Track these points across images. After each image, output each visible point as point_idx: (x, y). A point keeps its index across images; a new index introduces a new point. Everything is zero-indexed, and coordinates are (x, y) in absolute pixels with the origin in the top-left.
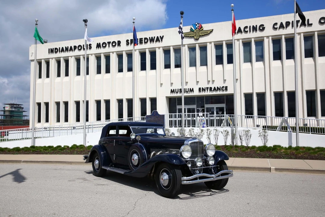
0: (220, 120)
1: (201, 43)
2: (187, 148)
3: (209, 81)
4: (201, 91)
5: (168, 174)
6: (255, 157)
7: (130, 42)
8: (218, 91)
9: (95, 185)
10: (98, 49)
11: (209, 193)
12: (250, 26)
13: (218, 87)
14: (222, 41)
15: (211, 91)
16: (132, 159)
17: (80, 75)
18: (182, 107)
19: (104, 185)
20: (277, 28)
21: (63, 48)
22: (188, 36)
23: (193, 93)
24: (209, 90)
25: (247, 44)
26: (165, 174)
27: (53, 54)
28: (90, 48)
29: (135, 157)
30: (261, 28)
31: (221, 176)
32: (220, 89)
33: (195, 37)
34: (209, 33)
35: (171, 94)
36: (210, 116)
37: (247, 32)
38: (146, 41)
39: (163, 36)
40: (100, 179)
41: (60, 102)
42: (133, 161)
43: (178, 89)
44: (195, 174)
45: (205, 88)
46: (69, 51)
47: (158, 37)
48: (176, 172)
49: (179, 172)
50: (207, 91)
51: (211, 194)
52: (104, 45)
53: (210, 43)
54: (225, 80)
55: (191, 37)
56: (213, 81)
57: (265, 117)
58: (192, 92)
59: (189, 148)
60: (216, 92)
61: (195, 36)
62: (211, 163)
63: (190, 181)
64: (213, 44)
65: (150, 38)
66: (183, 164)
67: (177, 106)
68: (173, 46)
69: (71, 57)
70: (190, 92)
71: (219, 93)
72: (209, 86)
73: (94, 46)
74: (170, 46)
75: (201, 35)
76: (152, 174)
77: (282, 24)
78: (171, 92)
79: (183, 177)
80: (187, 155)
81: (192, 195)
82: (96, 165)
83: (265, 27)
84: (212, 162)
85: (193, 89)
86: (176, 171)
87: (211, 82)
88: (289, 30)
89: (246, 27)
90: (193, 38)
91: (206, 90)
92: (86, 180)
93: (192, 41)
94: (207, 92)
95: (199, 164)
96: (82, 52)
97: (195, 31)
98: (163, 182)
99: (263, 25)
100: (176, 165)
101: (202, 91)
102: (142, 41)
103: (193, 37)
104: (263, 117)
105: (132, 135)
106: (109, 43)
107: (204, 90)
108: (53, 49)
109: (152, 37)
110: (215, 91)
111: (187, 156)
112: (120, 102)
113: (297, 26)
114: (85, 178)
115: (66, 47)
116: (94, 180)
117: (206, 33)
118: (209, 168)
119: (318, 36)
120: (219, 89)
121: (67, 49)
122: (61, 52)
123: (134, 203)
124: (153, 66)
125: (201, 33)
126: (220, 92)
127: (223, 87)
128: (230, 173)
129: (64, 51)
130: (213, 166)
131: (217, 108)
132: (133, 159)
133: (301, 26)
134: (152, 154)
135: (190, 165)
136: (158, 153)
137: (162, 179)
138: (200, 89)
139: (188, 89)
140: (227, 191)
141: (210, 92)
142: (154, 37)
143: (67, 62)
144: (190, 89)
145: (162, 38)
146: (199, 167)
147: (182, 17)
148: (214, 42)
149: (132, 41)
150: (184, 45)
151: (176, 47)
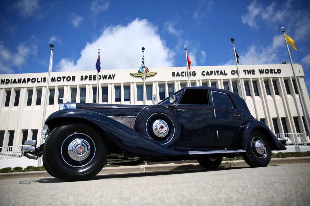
1: (147, 82)
7: (84, 77)
10: (53, 82)
12: (185, 72)
14: (165, 81)
17: (31, 105)
20: (205, 75)
21: (15, 80)
22: (137, 76)
25: (183, 85)
27: (3, 84)
28: (45, 81)
30: (194, 74)
33: (143, 77)
37: (183, 76)
38: (99, 78)
39: (115, 75)
41: (5, 130)
46: (22, 83)
47: (110, 75)
52: (59, 79)
53: (155, 82)
55: (139, 77)
64: (157, 83)
65: (103, 75)
68: (123, 83)
69: (24, 88)
73: (49, 79)
74: (121, 83)
75: (147, 75)
77: (208, 72)
83: (196, 74)
88: (213, 77)
89: (183, 72)
93: (140, 80)
96: (36, 84)
97: (143, 72)
99: (194, 72)
102: (96, 77)
103: (141, 77)
106: (64, 78)
108: (4, 80)
109: (105, 75)
113: (218, 74)
115: (19, 79)
117: (151, 74)
119: (232, 82)
121: (19, 81)
122: (13, 83)
125: (148, 74)
129: (16, 83)
133: (220, 75)
142: (107, 75)
143: (18, 92)
145: (114, 76)
148: (158, 82)
149: (86, 77)
150: (133, 83)
151: (126, 85)
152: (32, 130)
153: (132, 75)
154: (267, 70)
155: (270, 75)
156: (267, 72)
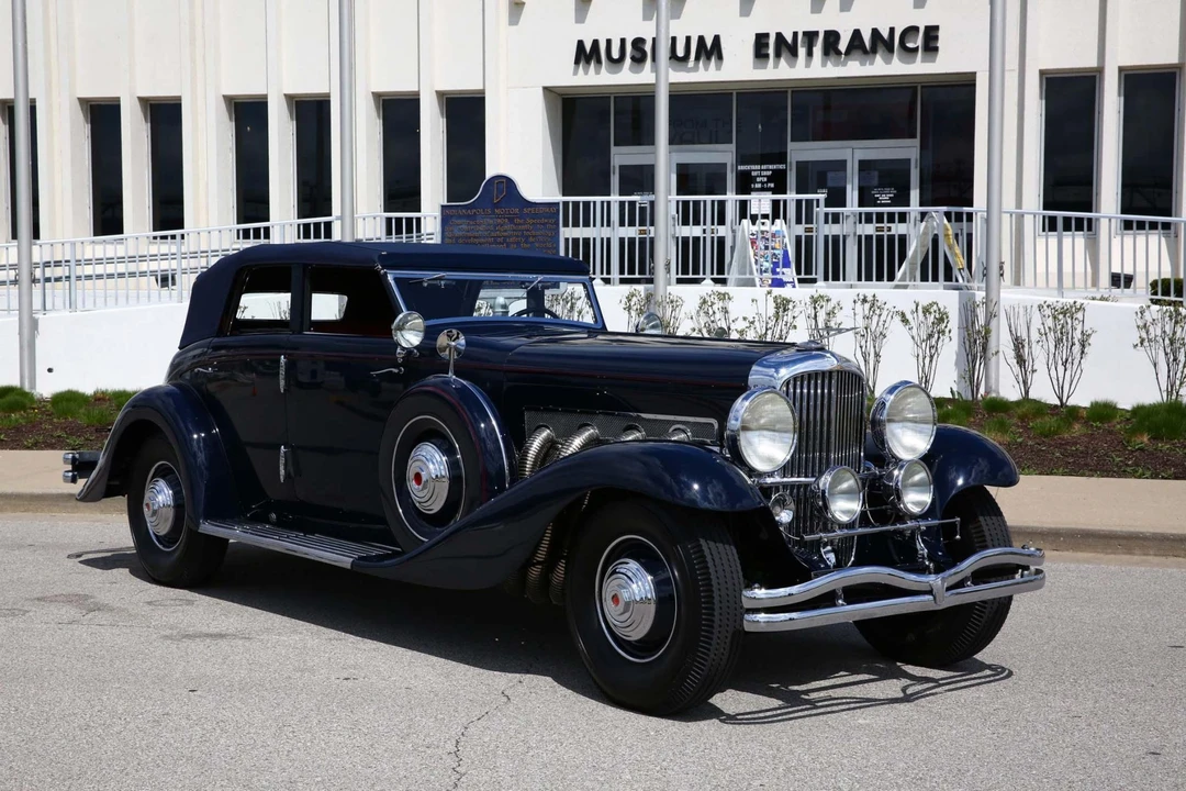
0: (880, 239)
2: (768, 407)
4: (767, 56)
5: (650, 564)
6: (1122, 474)
8: (878, 58)
9: (166, 637)
11: (892, 687)
13: (875, 33)
15: (833, 57)
16: (411, 474)
18: (654, 153)
19: (221, 636)
23: (718, 68)
24: (818, 49)
26: (633, 565)
29: (431, 462)
31: (975, 583)
32: (889, 47)
35: (575, 73)
36: (826, 215)
40: (190, 603)
42: (412, 485)
43: (623, 41)
44: (819, 568)
45: (795, 34)
48: (707, 552)
49: (722, 557)
50: (810, 54)
51: (904, 690)
57: (1166, 226)
58: (709, 58)
59: (780, 409)
60: (862, 64)
62: (917, 504)
63: (794, 615)
66: (744, 505)
67: (614, 149)
70: (697, 58)
71: (881, 67)
72: (820, 24)
76: (535, 572)
78: (577, 62)
79: (749, 586)
80: (767, 451)
81: (794, 700)
82: (155, 513)
84: (916, 499)
85: (717, 39)
86: (705, 548)
91: (802, 51)
92: (98, 608)
94: (808, 65)
95: (845, 508)
98: (623, 618)
100: (707, 511)
101: (778, 55)
104: (1153, 226)
105: (401, 328)
107: (786, 47)
110: (857, 54)
111: (770, 460)
112: (248, 115)
114: (86, 597)
116: (147, 608)
118: (901, 532)
120: (882, 43)
123: (451, 747)
126: (888, 61)
127: (915, 29)
128: (1026, 568)
130: (923, 525)
131: (865, 166)
132: (418, 478)
134: (536, 444)
135: (785, 516)
136: (577, 442)
137: (615, 599)
138: (761, 40)
139: (688, 39)
140: (1000, 673)
141: (824, 65)
144: (701, 39)
146: (842, 526)
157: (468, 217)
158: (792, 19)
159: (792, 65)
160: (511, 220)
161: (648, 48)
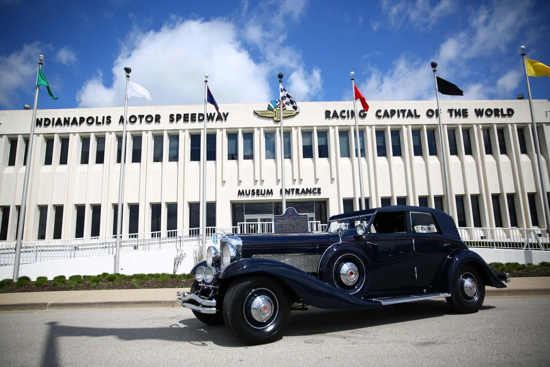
3: (295, 180)
4: (283, 194)
7: (175, 117)
10: (123, 125)
12: (348, 111)
13: (307, 189)
14: (313, 127)
15: (298, 194)
17: (88, 163)
20: (381, 116)
21: (59, 119)
22: (265, 117)
23: (272, 196)
25: (344, 134)
27: (40, 127)
28: (109, 122)
30: (362, 114)
32: (310, 192)
33: (275, 119)
34: (294, 114)
35: (238, 197)
37: (344, 117)
38: (201, 118)
39: (228, 113)
41: (47, 205)
43: (249, 190)
45: (289, 189)
46: (70, 125)
47: (219, 114)
50: (293, 193)
52: (133, 120)
53: (296, 127)
54: (318, 179)
55: (269, 117)
56: (301, 180)
58: (270, 194)
60: (304, 196)
61: (275, 116)
64: (300, 129)
65: (207, 114)
67: (245, 215)
68: (242, 128)
69: (74, 134)
70: (267, 194)
71: (308, 197)
72: (295, 187)
73: (115, 120)
74: (238, 128)
75: (283, 116)
77: (386, 111)
78: (238, 195)
83: (366, 114)
85: (272, 190)
87: (297, 182)
88: (395, 121)
89: (344, 111)
90: (272, 119)
93: (270, 123)
94: (292, 196)
96: (94, 128)
97: (275, 110)
101: (285, 194)
102: (195, 117)
103: (272, 117)
106: (141, 117)
107: (287, 192)
108: (42, 119)
109: (211, 114)
110: (303, 194)
113: (404, 116)
115: (65, 118)
117: (290, 113)
119: (428, 131)
120: (308, 191)
121: (67, 122)
122: (56, 125)
124: (212, 156)
125: (284, 114)
126: (310, 195)
127: (316, 189)
129: (61, 125)
133: (407, 117)
138: (281, 190)
139: (265, 190)
141: (296, 196)
142: (214, 114)
143: (65, 141)
144: (268, 190)
145: (226, 116)
147: (280, 81)
148: (301, 127)
149: (179, 117)
150: (259, 128)
151: (247, 131)
152: (91, 205)
153: (257, 114)
154: (489, 110)
155: (493, 120)
156: (489, 113)
157: (282, 219)
158: (289, 186)
159: (289, 196)
160: (294, 220)
161: (255, 191)
